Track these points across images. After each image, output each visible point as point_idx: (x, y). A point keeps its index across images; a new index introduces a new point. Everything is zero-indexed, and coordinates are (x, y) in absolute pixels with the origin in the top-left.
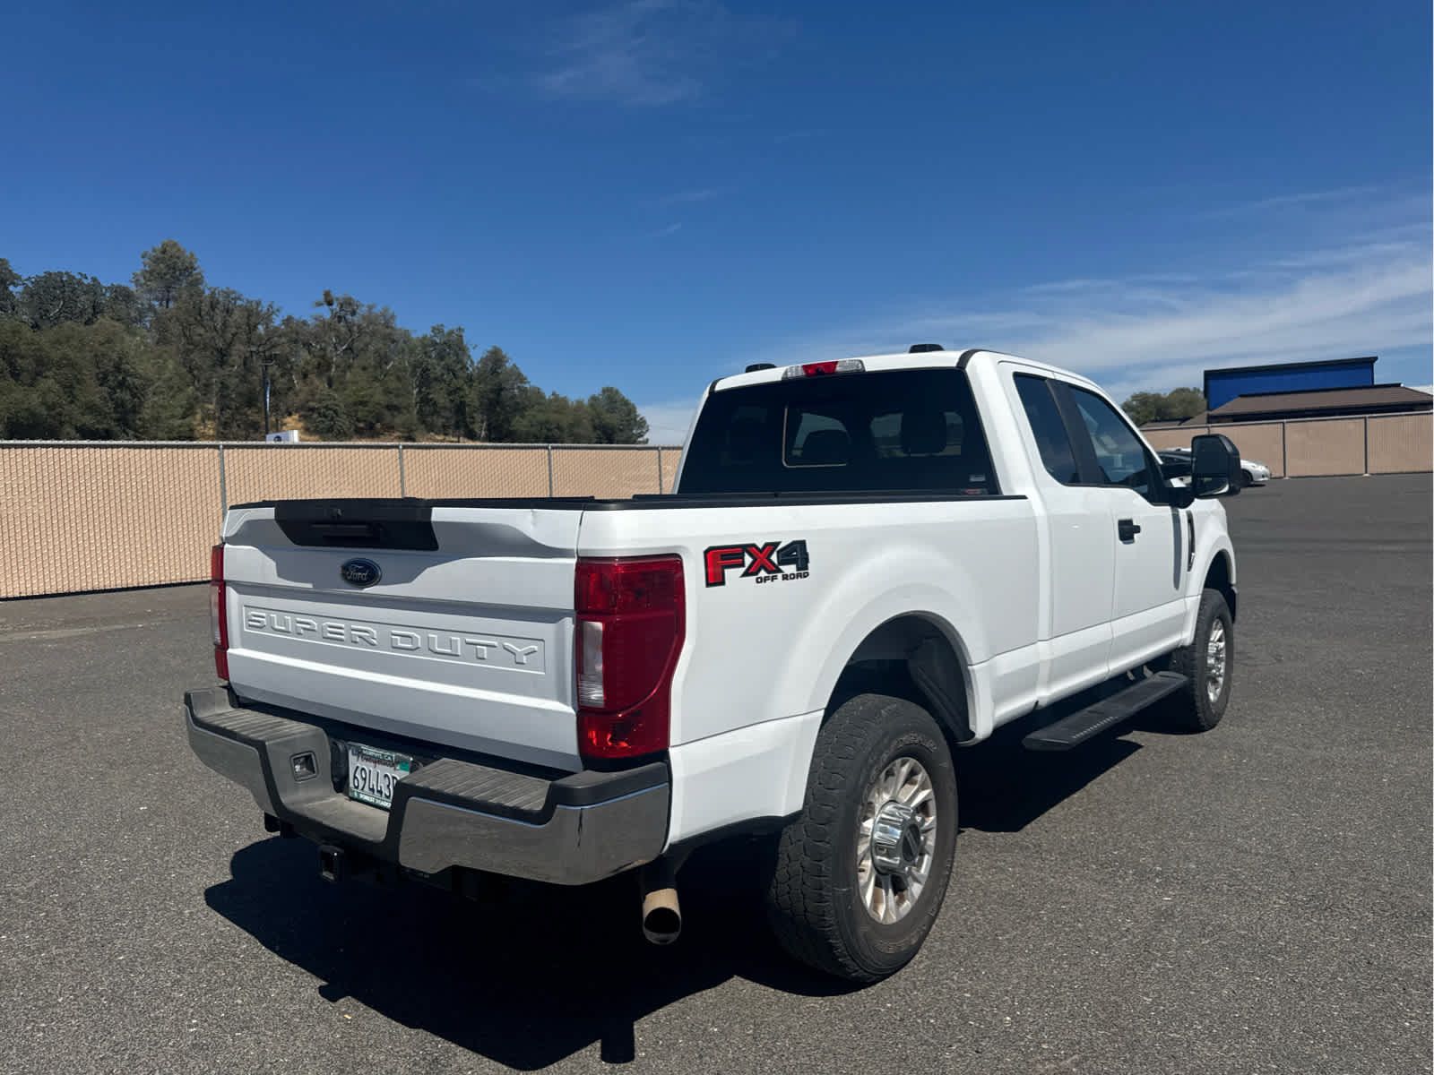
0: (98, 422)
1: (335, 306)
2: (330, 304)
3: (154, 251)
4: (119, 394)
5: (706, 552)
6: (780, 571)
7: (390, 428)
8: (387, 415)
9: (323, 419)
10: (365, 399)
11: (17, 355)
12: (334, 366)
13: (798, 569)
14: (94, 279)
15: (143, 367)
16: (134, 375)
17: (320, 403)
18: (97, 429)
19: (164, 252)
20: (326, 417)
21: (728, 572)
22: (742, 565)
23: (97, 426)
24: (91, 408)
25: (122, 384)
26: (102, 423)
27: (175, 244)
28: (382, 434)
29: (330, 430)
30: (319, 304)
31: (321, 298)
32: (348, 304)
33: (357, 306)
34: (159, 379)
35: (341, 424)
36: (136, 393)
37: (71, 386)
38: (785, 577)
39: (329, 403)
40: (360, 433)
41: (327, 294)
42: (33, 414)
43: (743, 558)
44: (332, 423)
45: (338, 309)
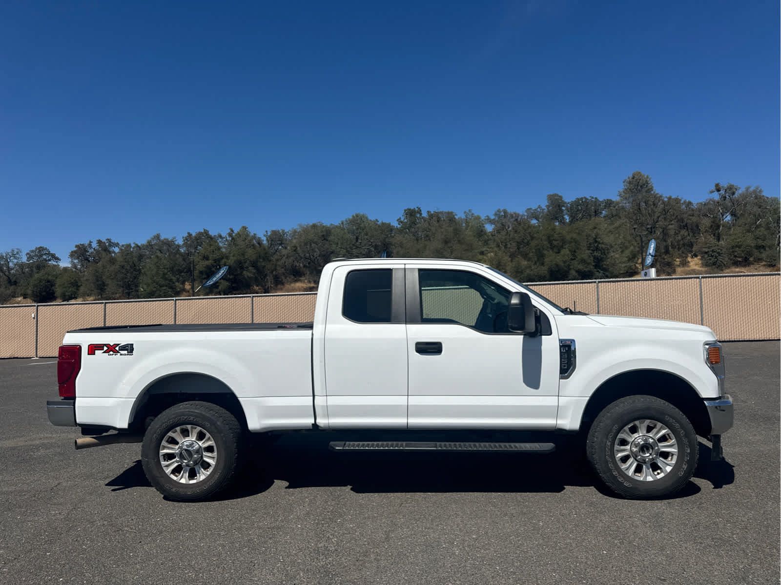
0: (586, 267)
1: (722, 192)
2: (718, 190)
3: (629, 178)
4: (596, 254)
5: (89, 346)
6: (119, 353)
7: (759, 260)
8: (756, 253)
9: (711, 258)
10: (740, 243)
11: (554, 240)
12: (721, 226)
13: (128, 352)
14: (596, 198)
15: (608, 239)
16: (603, 243)
17: (709, 248)
18: (585, 271)
19: (633, 178)
20: (712, 256)
21: (96, 351)
22: (103, 350)
23: (585, 269)
24: (583, 261)
25: (597, 249)
26: (588, 268)
27: (640, 173)
28: (753, 264)
29: (714, 264)
30: (712, 192)
31: (713, 188)
32: (731, 190)
33: (736, 189)
34: (616, 244)
35: (721, 260)
36: (605, 252)
37: (575, 252)
38: (121, 355)
39: (714, 248)
40: (736, 264)
41: (717, 185)
42: (557, 265)
43: (103, 348)
44: (716, 260)
45: (723, 193)
